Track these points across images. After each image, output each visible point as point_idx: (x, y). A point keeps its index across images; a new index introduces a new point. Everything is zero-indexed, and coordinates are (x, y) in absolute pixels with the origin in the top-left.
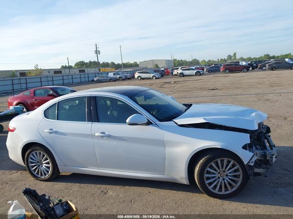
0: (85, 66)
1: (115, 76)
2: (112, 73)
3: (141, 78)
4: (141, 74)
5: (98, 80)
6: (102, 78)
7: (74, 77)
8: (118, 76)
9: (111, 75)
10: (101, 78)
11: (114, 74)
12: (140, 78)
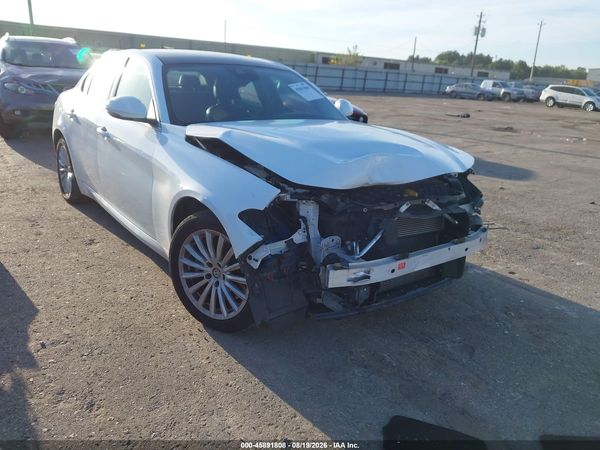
0: (455, 62)
1: (496, 89)
2: (491, 82)
3: (555, 103)
4: (558, 93)
5: (452, 92)
6: (463, 89)
7: (409, 78)
8: (503, 90)
9: (487, 85)
10: (460, 89)
11: (494, 85)
12: (551, 102)
